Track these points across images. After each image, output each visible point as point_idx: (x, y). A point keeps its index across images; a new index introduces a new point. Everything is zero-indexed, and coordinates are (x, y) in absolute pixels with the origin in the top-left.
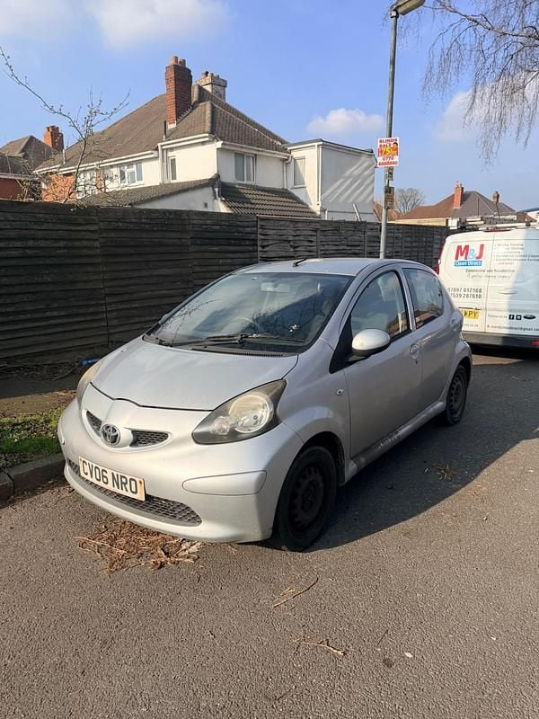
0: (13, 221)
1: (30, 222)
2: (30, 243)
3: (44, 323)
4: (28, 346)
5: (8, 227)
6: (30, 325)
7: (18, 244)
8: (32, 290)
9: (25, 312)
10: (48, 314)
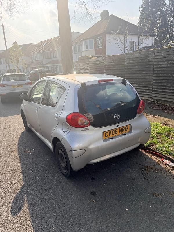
0: (166, 55)
1: (171, 54)
2: (170, 62)
3: (169, 91)
4: (163, 97)
5: (164, 57)
6: (165, 91)
7: (166, 63)
8: (167, 79)
9: (164, 86)
10: (171, 88)
